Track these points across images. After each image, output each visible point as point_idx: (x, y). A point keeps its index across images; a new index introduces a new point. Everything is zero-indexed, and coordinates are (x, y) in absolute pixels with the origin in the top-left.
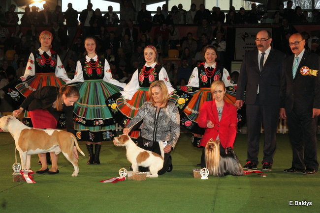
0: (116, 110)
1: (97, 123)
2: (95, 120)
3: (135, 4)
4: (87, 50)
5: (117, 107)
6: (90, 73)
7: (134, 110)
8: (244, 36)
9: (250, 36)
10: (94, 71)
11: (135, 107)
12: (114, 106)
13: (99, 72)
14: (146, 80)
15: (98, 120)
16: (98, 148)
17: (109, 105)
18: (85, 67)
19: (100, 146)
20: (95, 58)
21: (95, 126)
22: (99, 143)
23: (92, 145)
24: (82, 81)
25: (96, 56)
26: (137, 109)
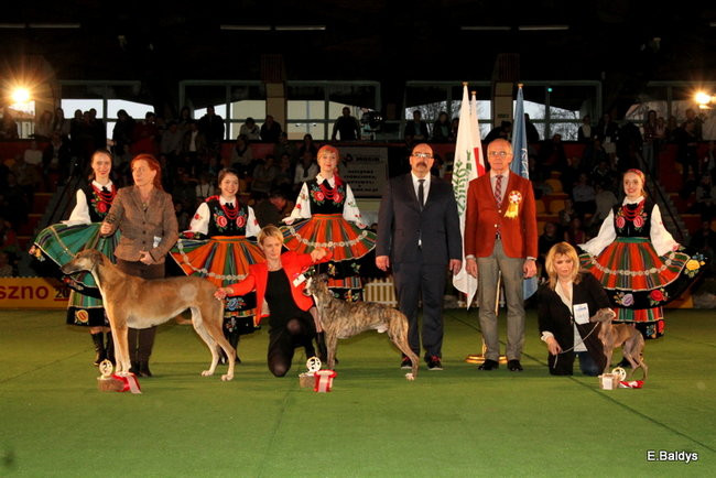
26: (614, 273)
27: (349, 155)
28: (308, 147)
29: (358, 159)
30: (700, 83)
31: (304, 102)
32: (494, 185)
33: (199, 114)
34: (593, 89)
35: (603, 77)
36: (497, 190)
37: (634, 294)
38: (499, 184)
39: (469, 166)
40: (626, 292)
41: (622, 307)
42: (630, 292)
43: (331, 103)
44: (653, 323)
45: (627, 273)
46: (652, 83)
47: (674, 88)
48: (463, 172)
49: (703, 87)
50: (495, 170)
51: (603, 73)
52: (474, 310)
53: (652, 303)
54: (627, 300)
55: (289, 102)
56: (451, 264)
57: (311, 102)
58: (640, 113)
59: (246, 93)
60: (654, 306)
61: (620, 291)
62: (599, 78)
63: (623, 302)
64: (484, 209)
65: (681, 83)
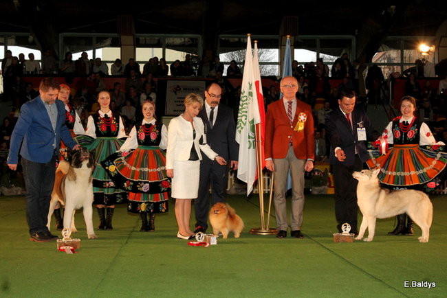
0: (116, 172)
1: (107, 185)
2: (105, 182)
3: (58, 52)
4: (101, 104)
5: (116, 169)
6: (103, 129)
7: (134, 171)
8: (176, 89)
9: (182, 89)
10: (109, 128)
11: (135, 167)
12: (112, 168)
13: (113, 129)
14: (148, 138)
15: (108, 182)
16: (110, 211)
17: (107, 168)
18: (98, 123)
19: (113, 209)
20: (110, 114)
21: (105, 188)
22: (112, 207)
23: (103, 209)
24: (95, 137)
25: (111, 112)
26: (138, 170)
27: (178, 86)
28: (149, 81)
29: (184, 89)
30: (423, 37)
31: (151, 49)
32: (287, 108)
33: (76, 56)
34: (350, 41)
35: (357, 33)
36: (289, 111)
37: (150, 183)
38: (290, 107)
39: (251, 94)
40: (145, 183)
41: (142, 192)
42: (147, 182)
43: (167, 50)
44: (163, 202)
45: (146, 170)
46: (390, 38)
47: (405, 41)
48: (245, 98)
49: (424, 41)
50: (287, 98)
51: (357, 31)
52: (254, 196)
53: (163, 189)
54: (146, 187)
55: (137, 49)
56: (232, 164)
57: (155, 49)
58: (384, 59)
59: (109, 42)
60: (164, 191)
61: (141, 182)
62: (354, 34)
63: (143, 189)
64: (280, 125)
65: (410, 38)
